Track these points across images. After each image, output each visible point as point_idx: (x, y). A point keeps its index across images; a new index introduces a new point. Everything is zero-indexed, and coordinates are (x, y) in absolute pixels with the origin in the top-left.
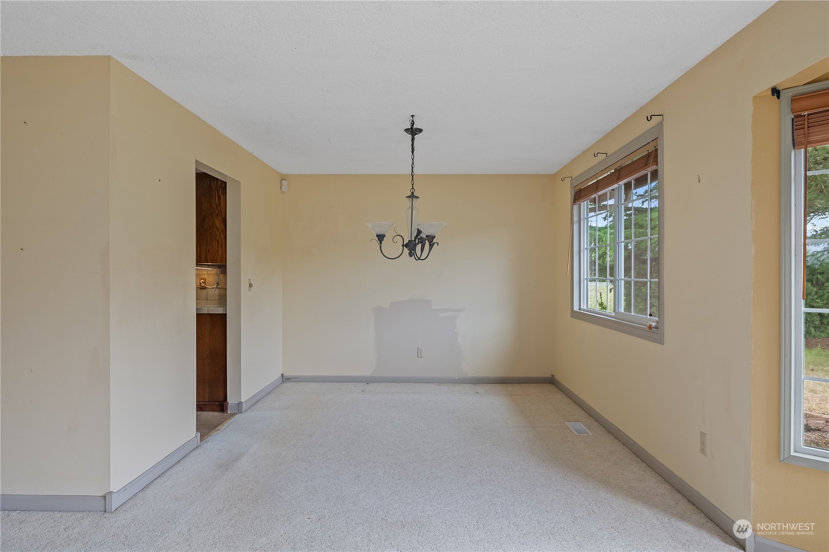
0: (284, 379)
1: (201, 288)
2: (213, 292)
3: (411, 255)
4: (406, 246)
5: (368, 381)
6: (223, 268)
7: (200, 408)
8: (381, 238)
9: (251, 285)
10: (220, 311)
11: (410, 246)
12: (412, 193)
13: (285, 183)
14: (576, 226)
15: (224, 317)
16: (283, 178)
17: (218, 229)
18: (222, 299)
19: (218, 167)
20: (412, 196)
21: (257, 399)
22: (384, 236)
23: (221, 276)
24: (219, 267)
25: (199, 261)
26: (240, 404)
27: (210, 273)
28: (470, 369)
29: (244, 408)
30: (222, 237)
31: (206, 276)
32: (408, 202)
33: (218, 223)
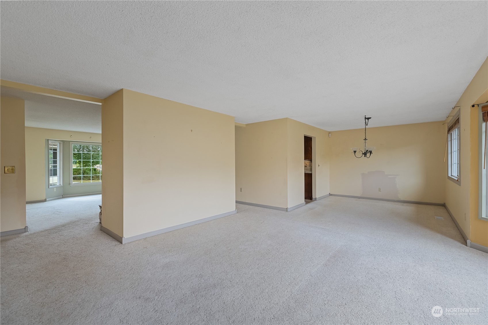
0: (330, 195)
1: (305, 166)
2: (308, 167)
3: (365, 156)
4: (363, 154)
5: (359, 198)
6: (311, 160)
7: (305, 198)
8: (355, 152)
9: (319, 166)
10: (310, 172)
11: (365, 154)
12: (365, 138)
13: (330, 134)
14: (449, 143)
15: (311, 174)
16: (330, 133)
17: (310, 150)
18: (311, 170)
19: (309, 134)
20: (365, 139)
21: (321, 198)
22: (356, 151)
23: (311, 163)
24: (310, 160)
25: (305, 159)
26: (316, 198)
27: (307, 162)
28: (402, 197)
29: (317, 199)
30: (311, 152)
31: (307, 163)
32: (364, 141)
33: (310, 149)
